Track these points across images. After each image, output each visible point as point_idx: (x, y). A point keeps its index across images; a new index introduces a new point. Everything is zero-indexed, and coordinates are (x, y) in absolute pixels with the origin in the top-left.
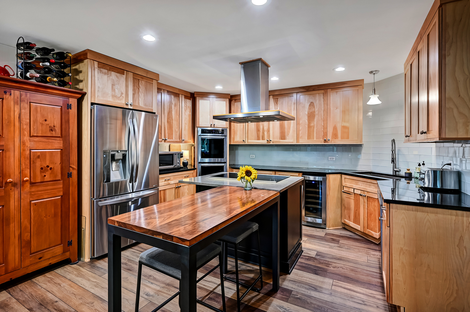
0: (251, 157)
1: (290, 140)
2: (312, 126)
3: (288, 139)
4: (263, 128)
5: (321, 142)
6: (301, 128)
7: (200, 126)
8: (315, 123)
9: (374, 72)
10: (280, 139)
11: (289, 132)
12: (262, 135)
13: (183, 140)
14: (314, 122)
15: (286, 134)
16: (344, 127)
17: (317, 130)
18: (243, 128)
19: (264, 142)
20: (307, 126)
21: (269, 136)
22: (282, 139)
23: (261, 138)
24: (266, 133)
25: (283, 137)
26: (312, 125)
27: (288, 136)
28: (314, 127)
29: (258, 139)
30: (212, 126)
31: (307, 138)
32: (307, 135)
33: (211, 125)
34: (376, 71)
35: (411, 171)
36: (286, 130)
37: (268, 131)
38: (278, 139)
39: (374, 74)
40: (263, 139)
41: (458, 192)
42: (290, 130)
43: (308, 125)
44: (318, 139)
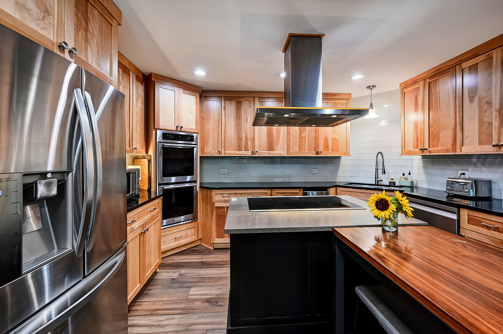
0: (221, 173)
1: (280, 151)
2: (304, 137)
3: (277, 150)
4: (246, 136)
5: (313, 154)
6: (291, 138)
7: (161, 127)
8: (307, 133)
9: (371, 87)
10: (268, 150)
11: (278, 142)
12: (245, 144)
13: (134, 149)
14: (305, 132)
15: (275, 144)
16: (334, 139)
17: (308, 141)
18: (218, 135)
19: (249, 153)
20: (298, 137)
21: (254, 146)
22: (269, 150)
23: (243, 148)
24: (249, 143)
25: (271, 147)
26: (303, 135)
27: (277, 147)
28: (305, 138)
29: (240, 150)
30: (179, 129)
31: (298, 149)
32: (298, 146)
33: (177, 127)
34: (373, 86)
35: (394, 180)
36: (275, 140)
37: (253, 140)
38: (265, 151)
39: (371, 89)
40: (246, 149)
41: (489, 199)
42: (279, 140)
43: (299, 135)
44: (310, 151)
